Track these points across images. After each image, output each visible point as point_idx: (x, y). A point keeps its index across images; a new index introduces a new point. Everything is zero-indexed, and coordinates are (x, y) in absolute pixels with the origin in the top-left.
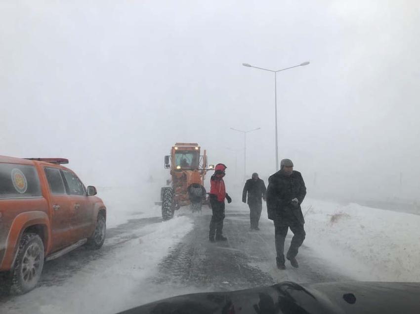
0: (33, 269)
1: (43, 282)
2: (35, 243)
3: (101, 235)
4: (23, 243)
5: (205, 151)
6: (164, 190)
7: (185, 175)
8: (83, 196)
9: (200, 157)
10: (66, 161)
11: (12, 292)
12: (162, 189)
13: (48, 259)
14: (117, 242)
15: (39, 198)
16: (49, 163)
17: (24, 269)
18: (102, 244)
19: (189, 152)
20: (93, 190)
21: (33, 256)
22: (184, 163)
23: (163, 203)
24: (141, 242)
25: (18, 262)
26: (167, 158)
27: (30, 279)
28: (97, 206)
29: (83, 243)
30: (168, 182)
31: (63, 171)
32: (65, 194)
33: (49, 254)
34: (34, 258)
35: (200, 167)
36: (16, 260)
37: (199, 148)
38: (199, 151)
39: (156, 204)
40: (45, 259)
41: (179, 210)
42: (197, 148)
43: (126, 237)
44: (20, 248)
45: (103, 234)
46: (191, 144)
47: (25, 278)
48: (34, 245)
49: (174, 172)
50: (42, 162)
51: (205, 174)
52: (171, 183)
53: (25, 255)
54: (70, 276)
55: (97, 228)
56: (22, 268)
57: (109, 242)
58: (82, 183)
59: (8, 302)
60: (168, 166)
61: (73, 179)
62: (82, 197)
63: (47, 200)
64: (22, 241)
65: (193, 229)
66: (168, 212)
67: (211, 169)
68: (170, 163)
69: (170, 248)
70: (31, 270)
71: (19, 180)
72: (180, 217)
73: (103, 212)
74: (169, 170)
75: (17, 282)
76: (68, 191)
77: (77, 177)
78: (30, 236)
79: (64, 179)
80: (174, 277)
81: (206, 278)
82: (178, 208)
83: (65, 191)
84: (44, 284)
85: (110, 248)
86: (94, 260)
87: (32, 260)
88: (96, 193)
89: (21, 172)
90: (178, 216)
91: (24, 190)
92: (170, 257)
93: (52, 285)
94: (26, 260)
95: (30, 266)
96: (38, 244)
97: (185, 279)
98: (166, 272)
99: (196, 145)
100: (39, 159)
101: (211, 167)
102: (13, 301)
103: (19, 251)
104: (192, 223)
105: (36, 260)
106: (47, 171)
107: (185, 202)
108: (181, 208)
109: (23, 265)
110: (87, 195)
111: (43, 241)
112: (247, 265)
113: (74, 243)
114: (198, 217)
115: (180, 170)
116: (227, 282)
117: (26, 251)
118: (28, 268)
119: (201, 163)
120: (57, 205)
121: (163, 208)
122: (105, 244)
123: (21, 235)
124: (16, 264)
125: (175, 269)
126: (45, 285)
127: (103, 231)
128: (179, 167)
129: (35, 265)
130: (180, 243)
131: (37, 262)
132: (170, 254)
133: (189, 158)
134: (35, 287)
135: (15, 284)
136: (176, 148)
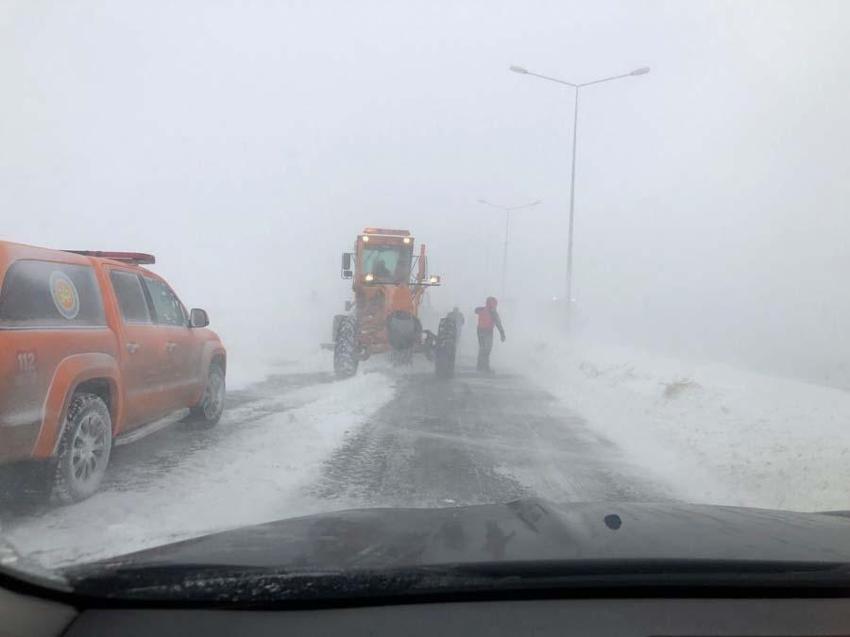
0: (92, 459)
1: (110, 482)
2: (96, 413)
3: (217, 403)
4: (74, 411)
5: (423, 247)
6: (340, 321)
7: (382, 294)
8: (180, 328)
9: (414, 259)
10: (149, 259)
11: (53, 498)
12: (336, 317)
13: (119, 442)
14: (245, 418)
15: (100, 330)
16: (116, 262)
17: (77, 459)
18: (218, 418)
19: (391, 248)
20: (201, 318)
21: (93, 434)
22: (380, 270)
23: (336, 347)
24: (292, 418)
25: (65, 445)
26: (346, 258)
27: (87, 476)
28: (210, 346)
29: (182, 417)
30: (348, 305)
31: (145, 278)
32: (149, 324)
33: (120, 434)
34: (94, 439)
35: (413, 279)
36: (62, 442)
37: (412, 240)
38: (410, 247)
39: (323, 346)
40: (113, 443)
41: (367, 361)
42: (407, 241)
43: (263, 409)
44: (69, 420)
45: (220, 399)
46: (394, 232)
47: (78, 474)
48: (94, 416)
49: (359, 288)
50: (104, 259)
51: (422, 292)
52: (354, 307)
53: (78, 434)
54: (160, 476)
55: (208, 390)
56: (73, 456)
57: (231, 415)
58: (180, 302)
59: (46, 516)
60: (348, 274)
61: (164, 293)
62: (181, 330)
63: (115, 332)
64: (71, 407)
65: (393, 398)
66: (346, 364)
67: (434, 284)
68: (352, 268)
69: (347, 432)
70: (88, 461)
71: (64, 293)
72: (369, 374)
73: (219, 360)
74: (350, 282)
75: (63, 481)
76: (154, 317)
77: (171, 291)
78: (86, 398)
79: (147, 294)
80: (352, 487)
81: (413, 491)
82: (365, 358)
83: (148, 316)
84: (111, 487)
85: (234, 427)
86: (202, 448)
87: (89, 441)
88: (207, 323)
89: (67, 277)
90: (365, 373)
91: (72, 313)
92: (347, 449)
93: (125, 490)
94: (79, 442)
95: (86, 453)
96: (101, 413)
97: (373, 492)
98: (337, 478)
99: (407, 233)
100: (99, 254)
101: (434, 280)
102: (55, 515)
103: (67, 426)
104: (392, 387)
105: (96, 442)
106: (115, 278)
107: (379, 346)
108: (372, 357)
109: (74, 451)
110: (190, 326)
111: (109, 407)
112: (492, 472)
113: (165, 416)
114: (405, 376)
115: (372, 283)
116: (451, 501)
117: (80, 428)
118: (83, 456)
119: (415, 271)
120: (133, 343)
121: (336, 355)
122: (223, 420)
123: (70, 396)
124: (61, 449)
125: (356, 473)
126: (113, 489)
127: (219, 395)
128: (369, 278)
129: (94, 452)
130: (367, 425)
131: (97, 447)
132: (346, 443)
133: (390, 260)
134: (96, 492)
135: (60, 484)
136: (366, 239)
